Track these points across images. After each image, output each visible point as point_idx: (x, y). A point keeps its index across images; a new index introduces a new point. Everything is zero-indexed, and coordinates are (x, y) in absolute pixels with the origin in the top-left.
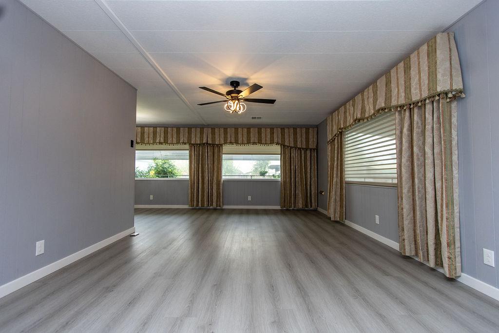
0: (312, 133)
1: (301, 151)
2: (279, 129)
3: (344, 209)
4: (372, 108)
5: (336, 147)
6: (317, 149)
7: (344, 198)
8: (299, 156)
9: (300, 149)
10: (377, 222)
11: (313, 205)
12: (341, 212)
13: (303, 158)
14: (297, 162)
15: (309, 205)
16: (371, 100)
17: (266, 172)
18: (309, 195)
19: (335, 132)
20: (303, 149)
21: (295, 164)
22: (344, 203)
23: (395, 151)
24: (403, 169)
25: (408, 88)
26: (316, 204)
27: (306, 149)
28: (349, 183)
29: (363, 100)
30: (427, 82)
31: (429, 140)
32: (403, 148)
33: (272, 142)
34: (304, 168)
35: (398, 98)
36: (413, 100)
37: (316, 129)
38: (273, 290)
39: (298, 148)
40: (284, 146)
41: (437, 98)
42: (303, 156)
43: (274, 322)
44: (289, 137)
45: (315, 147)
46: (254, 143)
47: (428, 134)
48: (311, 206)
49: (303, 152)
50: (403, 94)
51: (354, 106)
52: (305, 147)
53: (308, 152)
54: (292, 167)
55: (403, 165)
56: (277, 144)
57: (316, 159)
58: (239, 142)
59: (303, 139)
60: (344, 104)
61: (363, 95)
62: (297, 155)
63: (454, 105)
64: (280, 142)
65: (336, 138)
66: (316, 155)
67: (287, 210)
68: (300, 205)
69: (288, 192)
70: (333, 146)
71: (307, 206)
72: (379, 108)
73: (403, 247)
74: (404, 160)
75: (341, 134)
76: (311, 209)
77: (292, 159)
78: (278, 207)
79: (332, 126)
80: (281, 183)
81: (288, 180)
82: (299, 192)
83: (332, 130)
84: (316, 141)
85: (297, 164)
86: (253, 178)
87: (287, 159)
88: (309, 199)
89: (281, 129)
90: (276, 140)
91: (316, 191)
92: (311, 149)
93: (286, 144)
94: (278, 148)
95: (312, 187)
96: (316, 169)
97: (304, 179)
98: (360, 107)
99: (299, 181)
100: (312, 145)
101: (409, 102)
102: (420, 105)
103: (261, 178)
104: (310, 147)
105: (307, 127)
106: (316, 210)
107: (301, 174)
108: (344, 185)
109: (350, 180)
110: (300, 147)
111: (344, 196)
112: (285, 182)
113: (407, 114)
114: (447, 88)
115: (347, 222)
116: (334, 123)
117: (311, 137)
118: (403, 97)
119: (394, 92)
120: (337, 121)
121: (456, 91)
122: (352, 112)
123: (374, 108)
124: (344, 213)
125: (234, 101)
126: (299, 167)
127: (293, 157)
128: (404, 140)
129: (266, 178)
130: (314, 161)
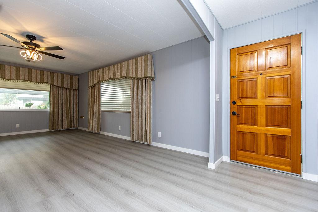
0: (75, 79)
1: (67, 90)
2: (49, 73)
3: (100, 125)
4: (119, 75)
5: (96, 91)
6: (78, 90)
7: (100, 119)
8: (65, 94)
9: (66, 89)
10: (120, 129)
11: (75, 125)
12: (98, 128)
13: (68, 95)
14: (63, 97)
15: (72, 126)
16: (119, 71)
17: (32, 104)
18: (72, 119)
19: (95, 81)
20: (68, 89)
21: (62, 99)
22: (100, 122)
23: (130, 97)
24: (134, 105)
25: (137, 71)
26: (77, 125)
27: (71, 89)
28: (103, 111)
29: (114, 70)
30: (144, 71)
31: (144, 94)
32: (134, 96)
33: (42, 81)
34: (69, 102)
35: (132, 74)
36: (139, 77)
37: (78, 77)
38: (89, 169)
39: (65, 88)
40: (53, 85)
41: (147, 79)
42: (68, 94)
43: (100, 179)
44: (58, 79)
45: (77, 88)
46: (24, 80)
47: (144, 91)
48: (74, 127)
49: (68, 91)
50: (135, 73)
51: (109, 70)
52: (70, 88)
53: (72, 91)
54: (60, 101)
55: (134, 103)
56: (47, 83)
57: (77, 96)
58: (6, 78)
59: (68, 83)
60: (102, 67)
61: (114, 67)
62: (63, 93)
63: (152, 82)
64: (50, 82)
65: (96, 86)
66: (77, 93)
67: (55, 131)
68: (66, 127)
69: (56, 118)
70: (93, 90)
71: (71, 127)
72: (124, 76)
73: (133, 138)
74: (134, 101)
75: (99, 84)
76: (74, 128)
77: (60, 95)
78: (48, 130)
79: (93, 78)
80: (50, 112)
81: (56, 110)
82: (65, 118)
83: (93, 81)
84: (78, 85)
85: (63, 99)
86: (21, 109)
87: (55, 95)
88: (72, 122)
89: (51, 73)
90: (46, 80)
91: (77, 117)
92: (74, 89)
93: (55, 84)
94: (48, 87)
95: (75, 114)
96: (77, 103)
97: (69, 109)
98: (113, 72)
99: (65, 110)
100: (75, 86)
101: (137, 77)
102: (141, 79)
103: (27, 108)
104: (73, 88)
105: (72, 75)
106: (77, 129)
107: (67, 106)
108: (100, 112)
109: (103, 109)
110: (66, 87)
111: (100, 118)
112: (53, 111)
113: (136, 82)
114: (150, 76)
115: (102, 133)
116: (94, 77)
117: (74, 81)
118: (135, 74)
119: (131, 71)
120: (97, 76)
121: (153, 77)
122: (107, 73)
123: (121, 75)
124: (100, 128)
125: (31, 51)
126: (65, 101)
127: (61, 94)
128: (135, 93)
129: (31, 109)
130: (76, 97)
